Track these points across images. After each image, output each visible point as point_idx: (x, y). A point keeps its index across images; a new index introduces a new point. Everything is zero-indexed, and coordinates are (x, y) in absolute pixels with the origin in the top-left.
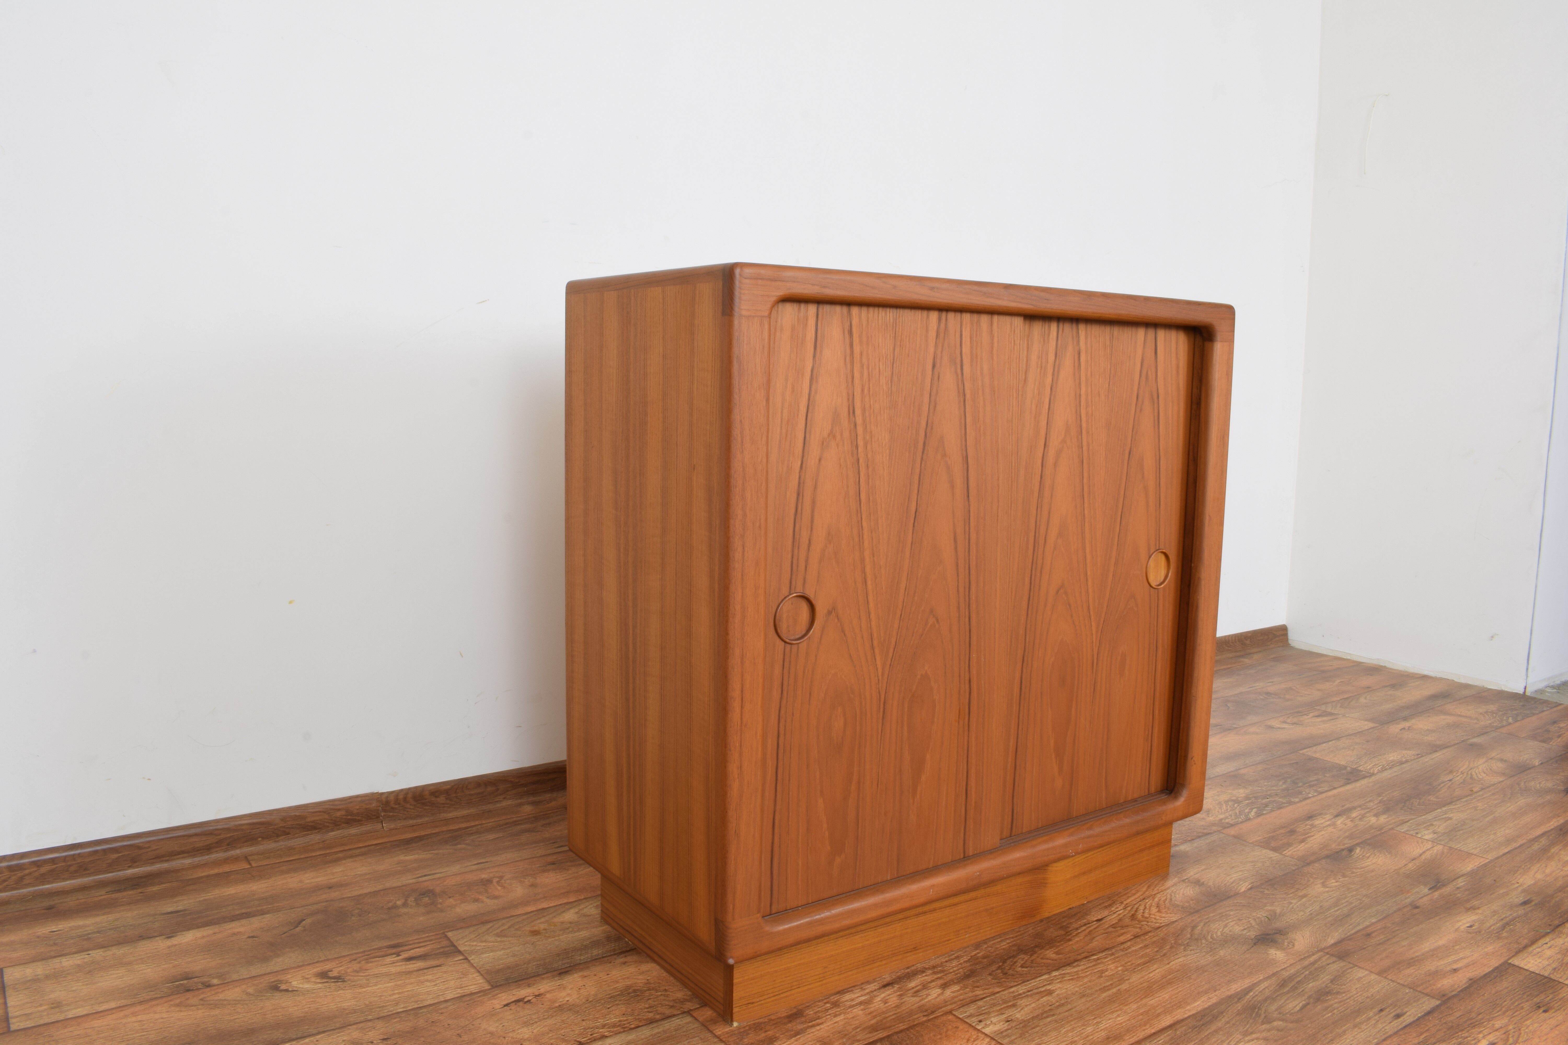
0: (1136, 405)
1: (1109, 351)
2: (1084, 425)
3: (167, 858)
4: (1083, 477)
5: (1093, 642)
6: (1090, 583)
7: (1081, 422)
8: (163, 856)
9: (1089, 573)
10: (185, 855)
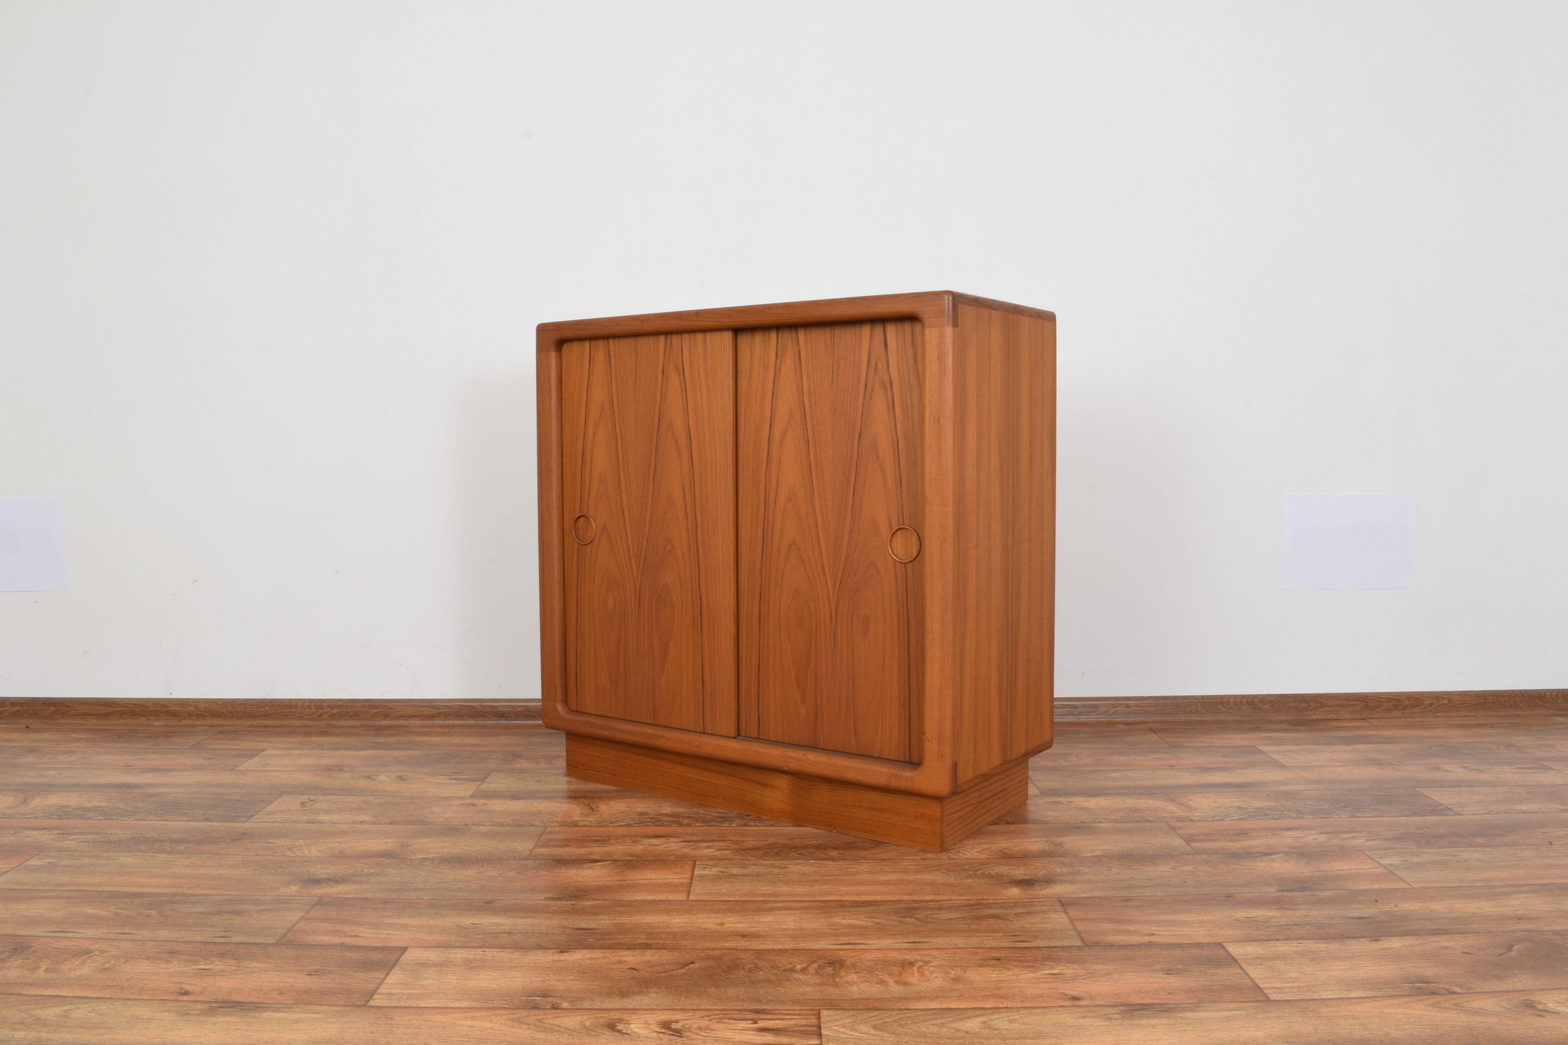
0: (865, 393)
1: (830, 349)
2: (808, 410)
3: (406, 718)
4: (809, 454)
5: (830, 597)
6: (823, 544)
7: (804, 408)
8: (404, 716)
9: (821, 536)
10: (418, 718)
